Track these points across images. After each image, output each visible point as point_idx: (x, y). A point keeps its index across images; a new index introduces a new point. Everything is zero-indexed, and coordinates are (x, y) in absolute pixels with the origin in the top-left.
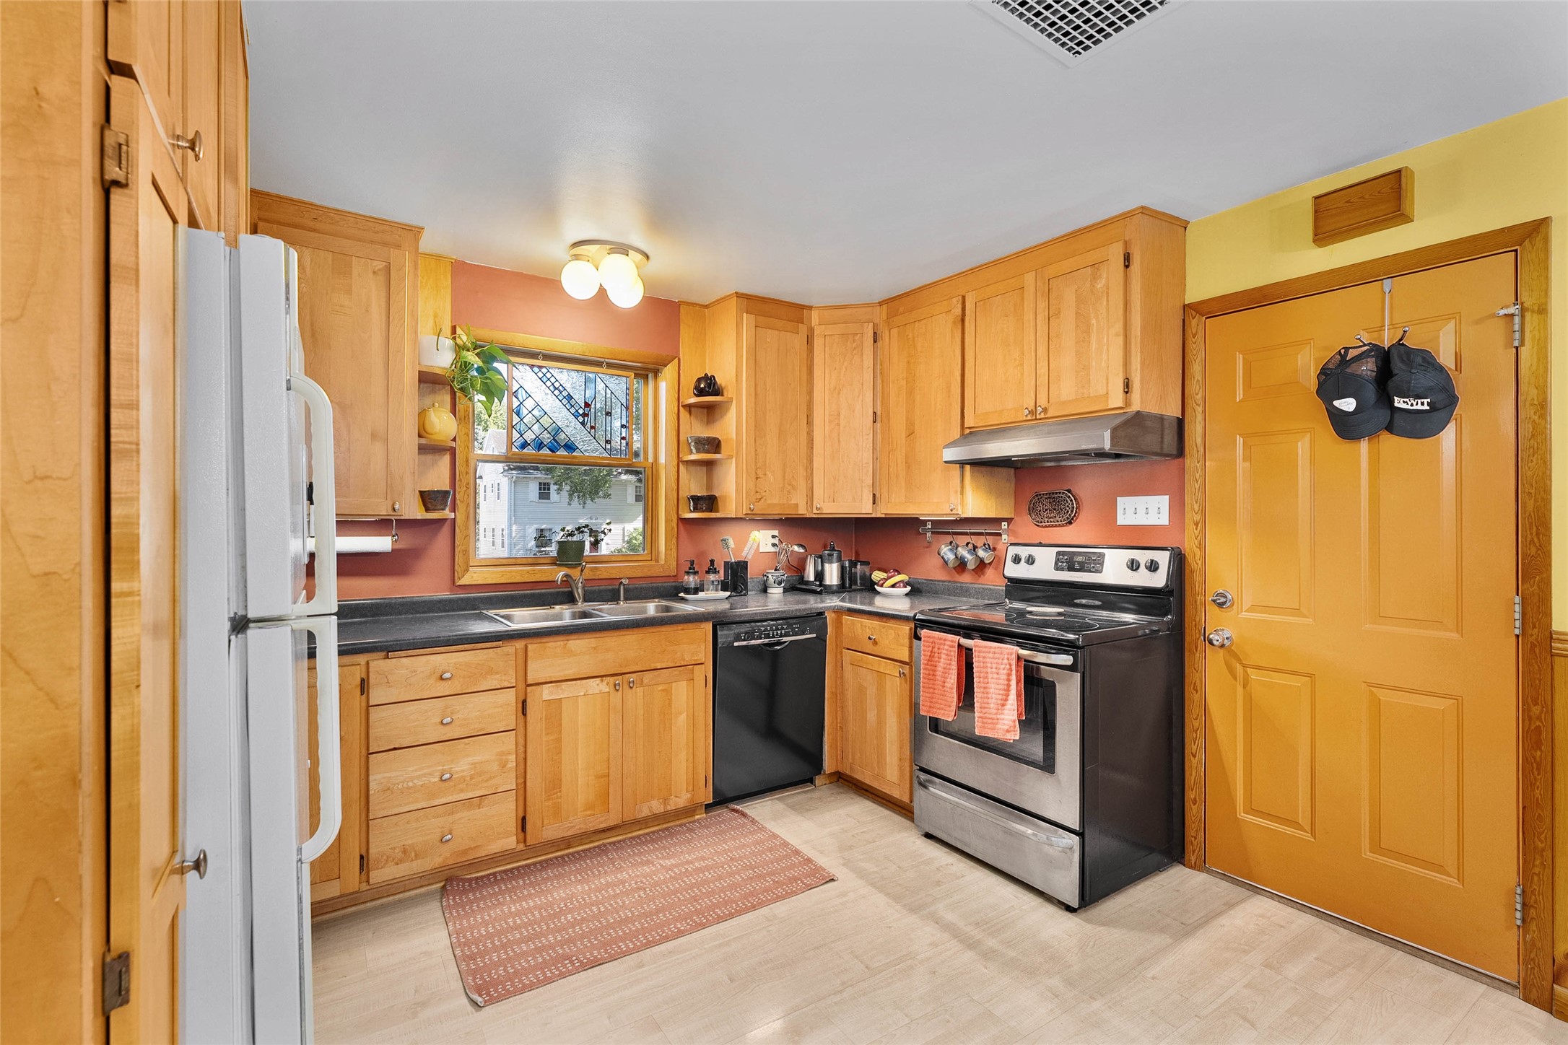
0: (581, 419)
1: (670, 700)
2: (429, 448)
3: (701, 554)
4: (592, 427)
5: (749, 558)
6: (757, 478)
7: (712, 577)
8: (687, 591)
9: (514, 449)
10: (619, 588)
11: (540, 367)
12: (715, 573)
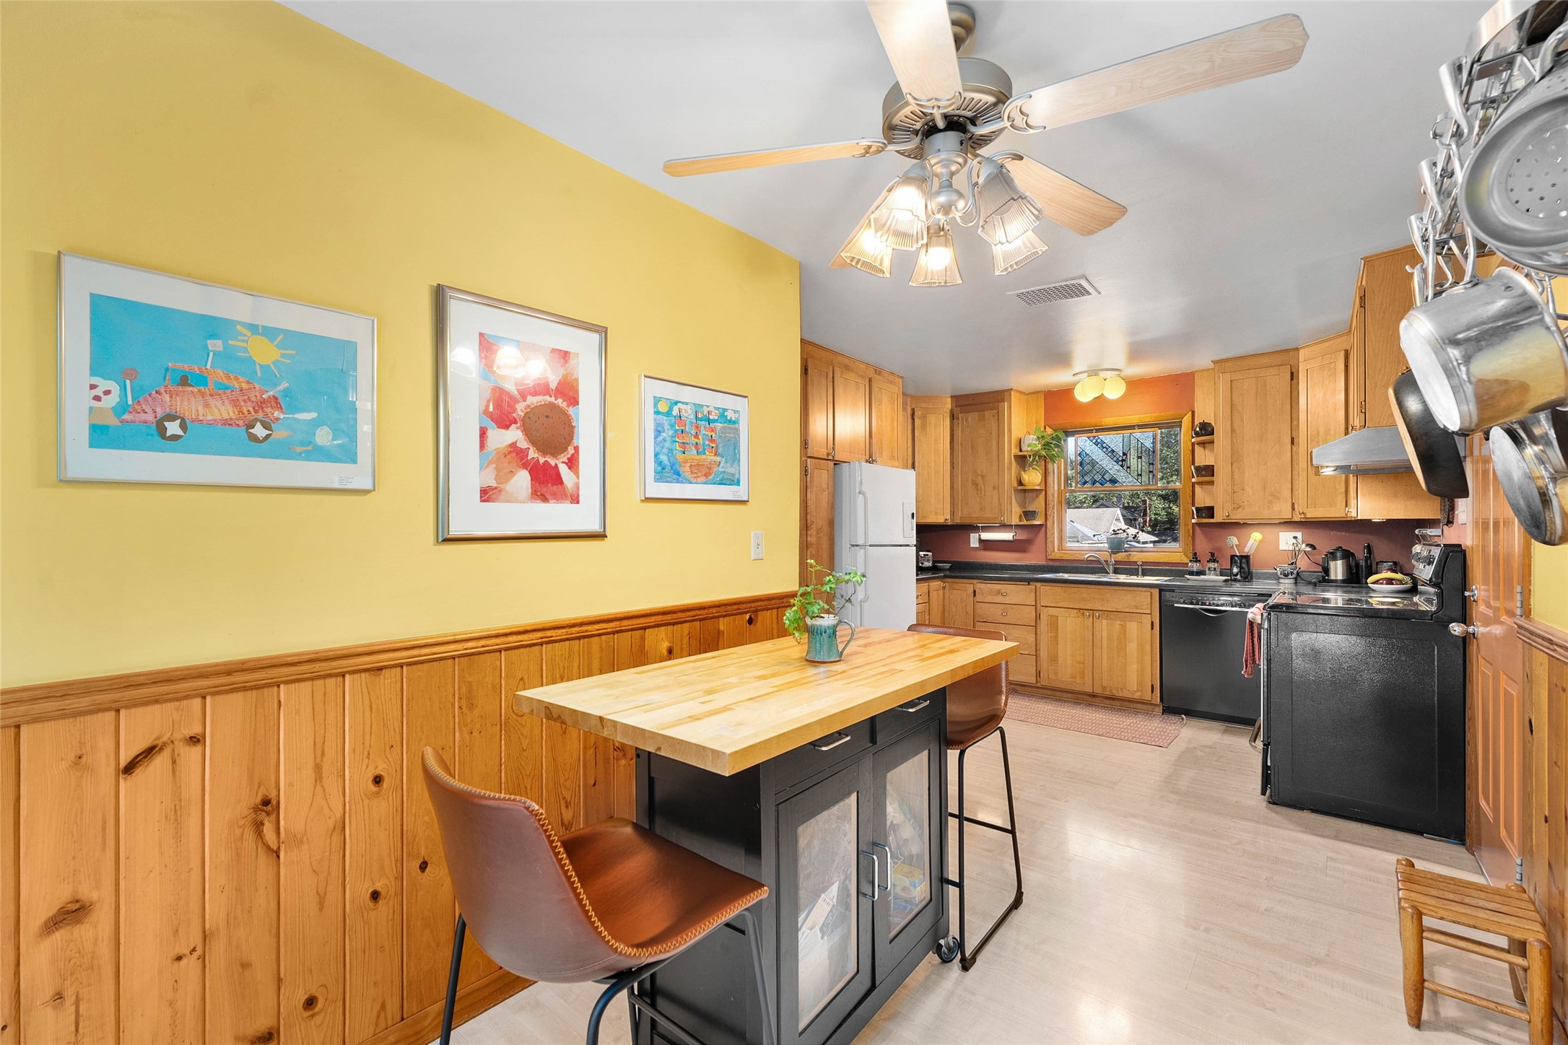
0: (1120, 463)
1: (1125, 631)
2: (1023, 491)
3: (1219, 549)
4: (1128, 467)
5: (1252, 552)
6: (1234, 493)
7: (1212, 565)
8: (1191, 573)
9: (1079, 486)
10: (1138, 569)
11: (1094, 437)
12: (1214, 562)
